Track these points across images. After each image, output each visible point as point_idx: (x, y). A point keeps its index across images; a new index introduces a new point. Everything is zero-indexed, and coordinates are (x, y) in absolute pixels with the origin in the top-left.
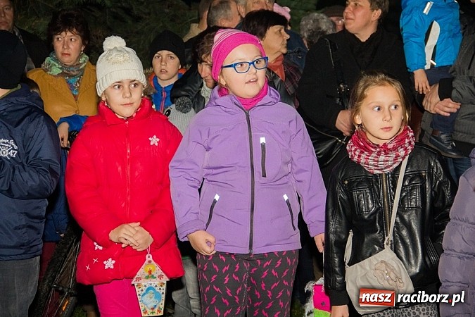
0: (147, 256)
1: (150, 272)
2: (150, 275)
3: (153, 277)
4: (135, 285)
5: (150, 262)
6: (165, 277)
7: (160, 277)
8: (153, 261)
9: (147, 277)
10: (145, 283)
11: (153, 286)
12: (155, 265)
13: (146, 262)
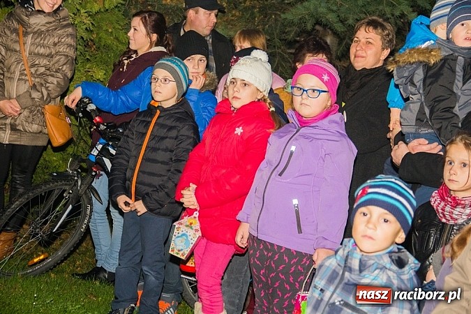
0: (195, 213)
1: (191, 224)
2: (190, 226)
3: (191, 228)
4: (176, 226)
5: (195, 218)
6: (200, 232)
7: (196, 230)
8: (197, 219)
9: (187, 226)
10: (183, 229)
11: (188, 234)
12: (198, 222)
13: (192, 216)
